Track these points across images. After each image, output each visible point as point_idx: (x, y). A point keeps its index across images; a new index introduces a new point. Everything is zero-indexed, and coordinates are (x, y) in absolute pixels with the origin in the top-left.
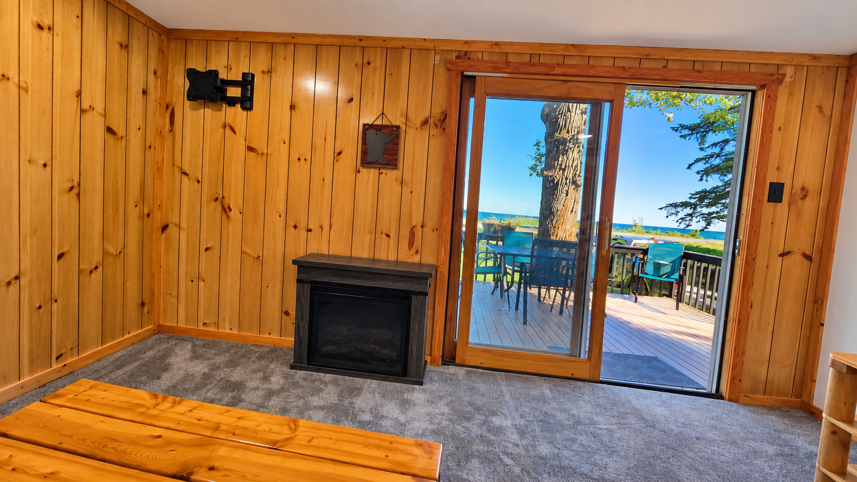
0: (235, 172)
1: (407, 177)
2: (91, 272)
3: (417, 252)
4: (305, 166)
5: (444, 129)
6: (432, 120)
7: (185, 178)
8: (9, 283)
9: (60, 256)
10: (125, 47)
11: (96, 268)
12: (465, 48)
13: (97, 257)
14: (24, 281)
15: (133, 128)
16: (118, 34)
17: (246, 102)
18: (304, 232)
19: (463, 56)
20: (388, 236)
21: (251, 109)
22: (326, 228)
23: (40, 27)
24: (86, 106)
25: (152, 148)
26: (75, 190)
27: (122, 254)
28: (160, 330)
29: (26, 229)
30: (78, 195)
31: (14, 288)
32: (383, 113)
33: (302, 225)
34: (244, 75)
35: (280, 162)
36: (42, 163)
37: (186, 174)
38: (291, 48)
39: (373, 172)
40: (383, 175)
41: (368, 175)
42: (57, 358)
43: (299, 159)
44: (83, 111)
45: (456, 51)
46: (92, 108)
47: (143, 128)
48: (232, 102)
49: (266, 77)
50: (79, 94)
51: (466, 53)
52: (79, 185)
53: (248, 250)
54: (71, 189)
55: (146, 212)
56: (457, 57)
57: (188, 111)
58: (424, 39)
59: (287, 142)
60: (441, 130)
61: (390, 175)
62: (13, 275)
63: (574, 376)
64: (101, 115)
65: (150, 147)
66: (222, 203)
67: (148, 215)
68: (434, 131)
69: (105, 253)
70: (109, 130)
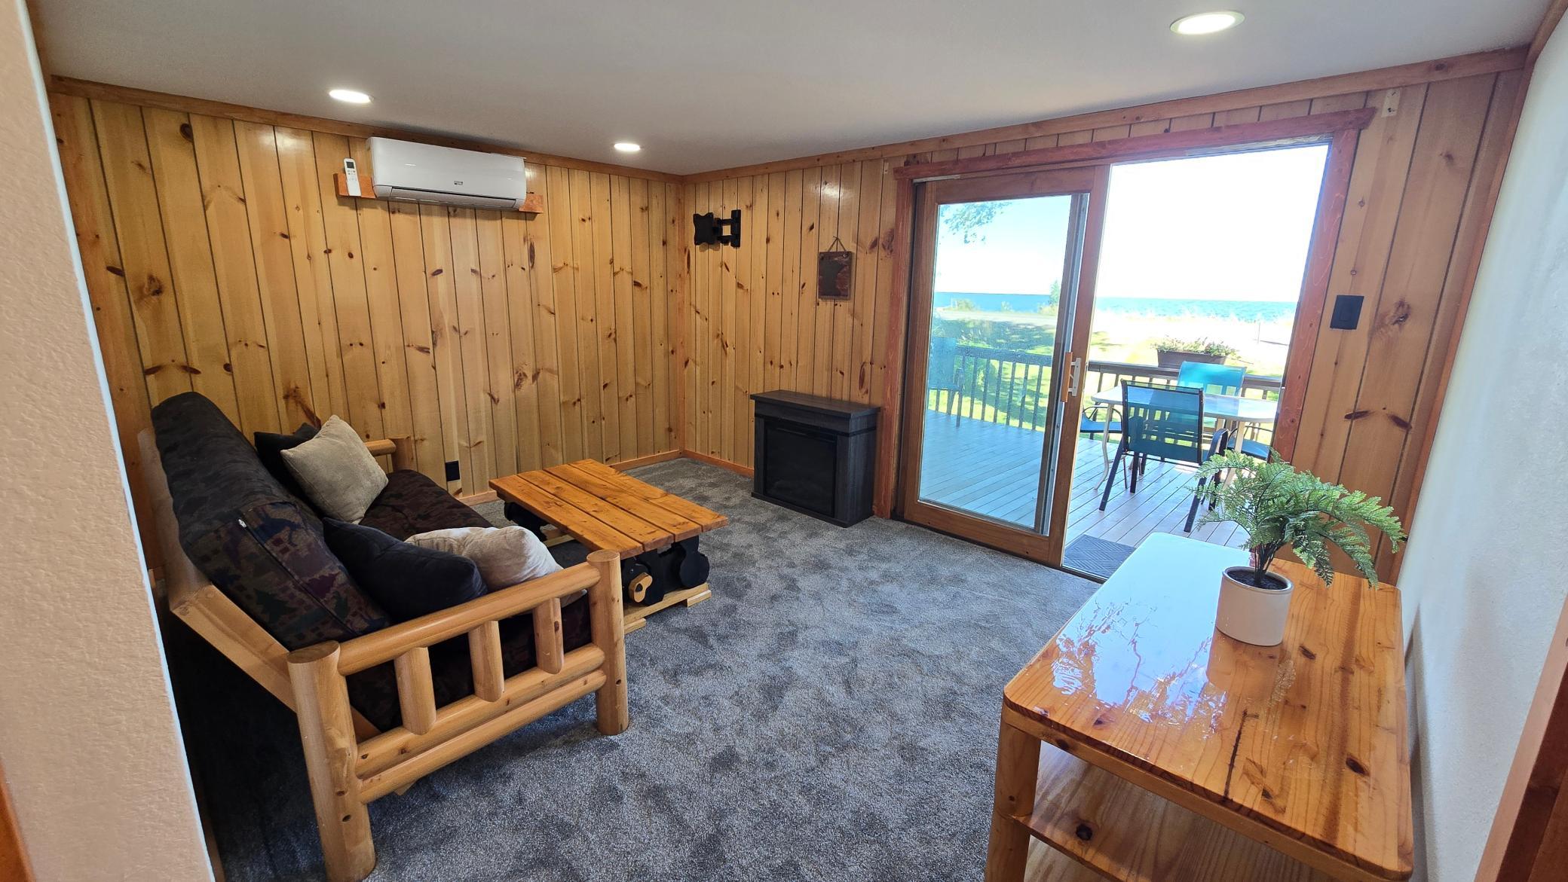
0: (729, 308)
1: (858, 308)
2: (627, 399)
3: (867, 392)
4: (778, 298)
5: (891, 251)
6: (881, 241)
7: (698, 316)
8: (575, 403)
9: (605, 386)
10: (645, 209)
11: (631, 396)
12: (912, 151)
13: (631, 388)
14: (583, 401)
15: (656, 275)
16: (639, 200)
17: (735, 240)
18: (778, 369)
19: (912, 160)
20: (842, 373)
21: (739, 246)
22: (794, 363)
23: (584, 220)
24: (617, 269)
25: (674, 292)
26: (612, 336)
27: (651, 386)
28: (684, 454)
29: (583, 366)
30: (615, 340)
31: (577, 407)
32: (837, 239)
33: (776, 361)
34: (733, 212)
35: (759, 296)
36: (590, 318)
37: (699, 313)
38: (766, 177)
39: (830, 304)
40: (838, 306)
41: (826, 306)
42: (607, 460)
43: (773, 294)
44: (615, 274)
45: (903, 156)
46: (622, 269)
47: (665, 275)
48: (725, 240)
49: (749, 212)
50: (612, 262)
51: (915, 156)
52: (615, 332)
53: (740, 386)
54: (610, 335)
55: (670, 349)
56: (907, 163)
57: (699, 252)
58: (873, 148)
59: (765, 278)
60: (889, 251)
61: (844, 306)
62: (577, 398)
63: (1029, 555)
64: (629, 273)
65: (672, 291)
66: (721, 339)
67: (672, 352)
68: (882, 253)
69: (637, 384)
70: (637, 284)
